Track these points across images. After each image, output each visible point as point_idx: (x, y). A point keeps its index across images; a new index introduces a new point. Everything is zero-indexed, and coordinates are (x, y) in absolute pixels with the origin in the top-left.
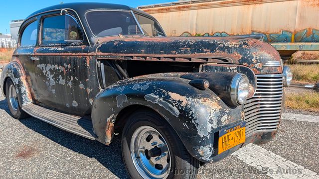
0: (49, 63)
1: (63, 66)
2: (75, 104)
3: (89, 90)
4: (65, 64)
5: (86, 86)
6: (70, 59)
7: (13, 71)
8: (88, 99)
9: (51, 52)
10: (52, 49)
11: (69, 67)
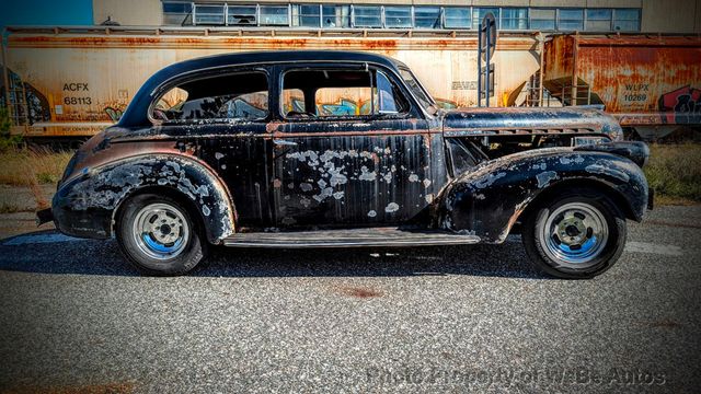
0: (329, 148)
1: (372, 151)
2: (392, 208)
3: (427, 183)
4: (376, 148)
5: (422, 177)
6: (389, 140)
7: (183, 172)
8: (424, 195)
9: (332, 129)
10: (336, 125)
11: (387, 151)
